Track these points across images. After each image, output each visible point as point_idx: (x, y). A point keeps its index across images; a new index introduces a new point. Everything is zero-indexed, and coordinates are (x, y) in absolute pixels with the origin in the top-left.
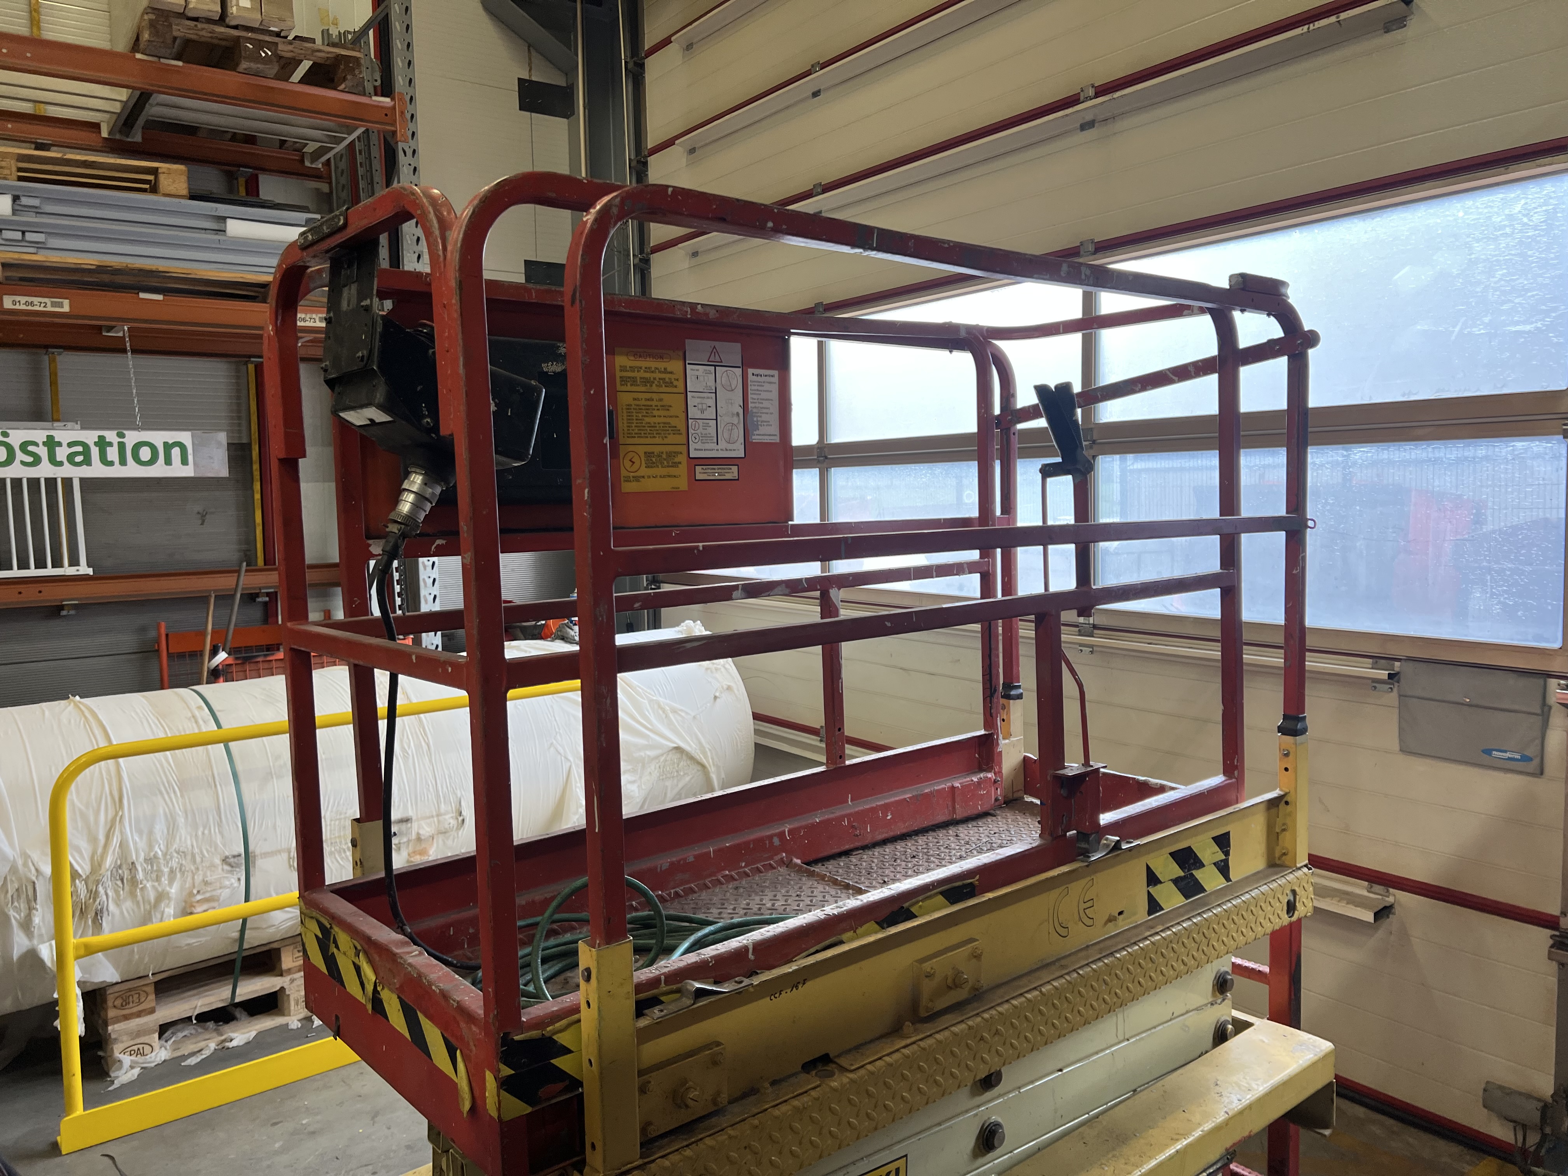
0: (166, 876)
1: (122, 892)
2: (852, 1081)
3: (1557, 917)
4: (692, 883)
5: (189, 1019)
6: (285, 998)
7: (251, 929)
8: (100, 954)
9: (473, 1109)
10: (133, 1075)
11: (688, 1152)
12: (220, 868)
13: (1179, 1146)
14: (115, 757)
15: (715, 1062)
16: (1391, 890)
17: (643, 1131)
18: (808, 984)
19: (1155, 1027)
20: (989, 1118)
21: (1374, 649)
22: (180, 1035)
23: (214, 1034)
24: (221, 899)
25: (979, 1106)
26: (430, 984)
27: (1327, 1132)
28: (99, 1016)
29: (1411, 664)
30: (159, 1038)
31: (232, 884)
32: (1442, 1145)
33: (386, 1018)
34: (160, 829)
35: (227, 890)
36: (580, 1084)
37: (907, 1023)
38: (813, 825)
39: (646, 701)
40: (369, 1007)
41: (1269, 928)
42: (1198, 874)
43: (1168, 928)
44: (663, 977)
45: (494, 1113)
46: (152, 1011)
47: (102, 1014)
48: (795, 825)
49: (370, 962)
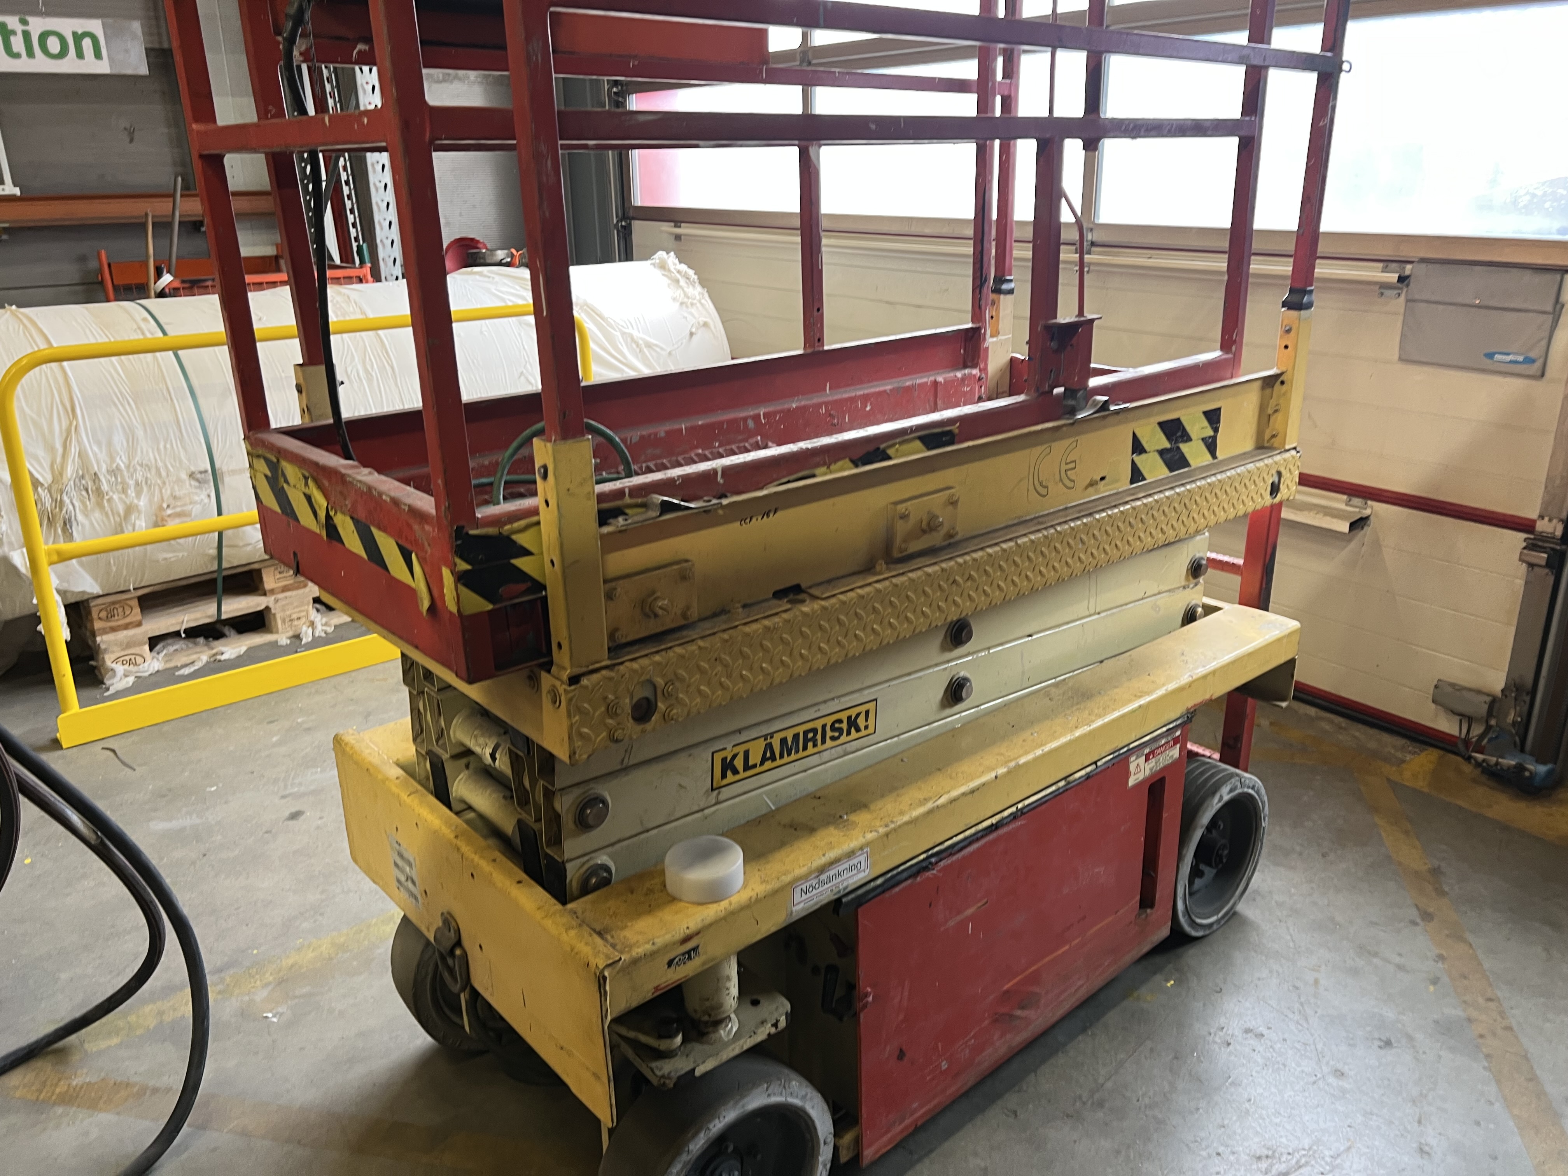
0: (132, 488)
1: (88, 503)
2: (824, 608)
3: (1534, 522)
4: (665, 457)
5: (177, 634)
6: (272, 617)
7: (228, 546)
8: (74, 561)
9: (432, 609)
10: (127, 682)
11: (657, 658)
12: (187, 483)
13: (1143, 701)
14: (60, 360)
15: (684, 577)
16: (1370, 503)
17: (611, 636)
18: (778, 514)
19: (1126, 604)
20: (958, 673)
21: (1386, 252)
22: (171, 649)
23: (205, 648)
24: (193, 515)
25: (948, 661)
26: (380, 494)
27: (1284, 704)
28: (86, 627)
29: (1423, 266)
30: (151, 650)
31: (202, 500)
32: (1386, 738)
33: (341, 541)
34: (119, 440)
35: (198, 506)
36: (544, 587)
37: (880, 562)
38: (789, 410)
39: (618, 334)
40: (324, 534)
41: (1250, 507)
42: (1184, 448)
43: (1150, 495)
44: (627, 491)
45: (453, 609)
46: (139, 624)
47: (89, 625)
48: (771, 409)
49: (320, 487)
